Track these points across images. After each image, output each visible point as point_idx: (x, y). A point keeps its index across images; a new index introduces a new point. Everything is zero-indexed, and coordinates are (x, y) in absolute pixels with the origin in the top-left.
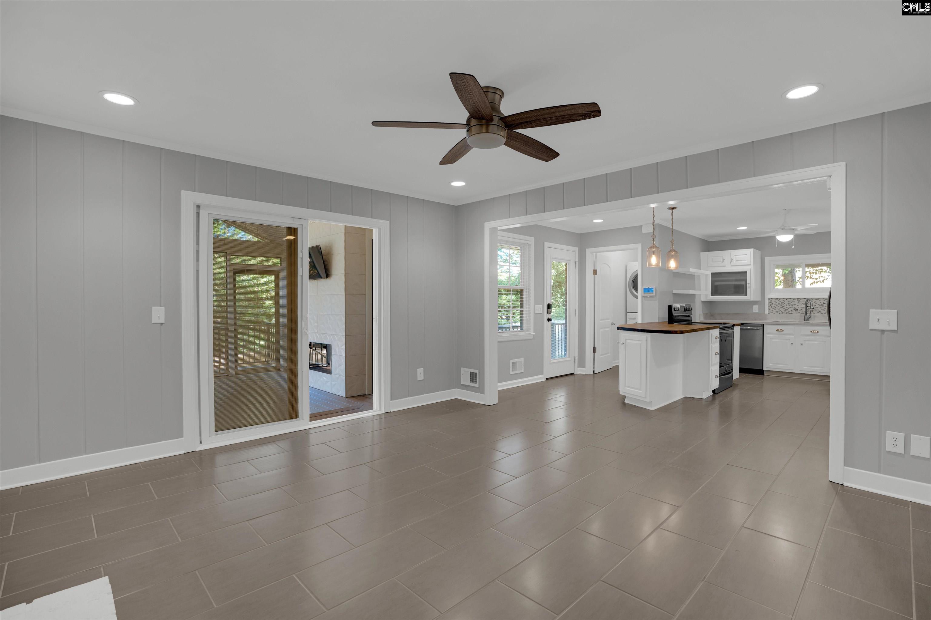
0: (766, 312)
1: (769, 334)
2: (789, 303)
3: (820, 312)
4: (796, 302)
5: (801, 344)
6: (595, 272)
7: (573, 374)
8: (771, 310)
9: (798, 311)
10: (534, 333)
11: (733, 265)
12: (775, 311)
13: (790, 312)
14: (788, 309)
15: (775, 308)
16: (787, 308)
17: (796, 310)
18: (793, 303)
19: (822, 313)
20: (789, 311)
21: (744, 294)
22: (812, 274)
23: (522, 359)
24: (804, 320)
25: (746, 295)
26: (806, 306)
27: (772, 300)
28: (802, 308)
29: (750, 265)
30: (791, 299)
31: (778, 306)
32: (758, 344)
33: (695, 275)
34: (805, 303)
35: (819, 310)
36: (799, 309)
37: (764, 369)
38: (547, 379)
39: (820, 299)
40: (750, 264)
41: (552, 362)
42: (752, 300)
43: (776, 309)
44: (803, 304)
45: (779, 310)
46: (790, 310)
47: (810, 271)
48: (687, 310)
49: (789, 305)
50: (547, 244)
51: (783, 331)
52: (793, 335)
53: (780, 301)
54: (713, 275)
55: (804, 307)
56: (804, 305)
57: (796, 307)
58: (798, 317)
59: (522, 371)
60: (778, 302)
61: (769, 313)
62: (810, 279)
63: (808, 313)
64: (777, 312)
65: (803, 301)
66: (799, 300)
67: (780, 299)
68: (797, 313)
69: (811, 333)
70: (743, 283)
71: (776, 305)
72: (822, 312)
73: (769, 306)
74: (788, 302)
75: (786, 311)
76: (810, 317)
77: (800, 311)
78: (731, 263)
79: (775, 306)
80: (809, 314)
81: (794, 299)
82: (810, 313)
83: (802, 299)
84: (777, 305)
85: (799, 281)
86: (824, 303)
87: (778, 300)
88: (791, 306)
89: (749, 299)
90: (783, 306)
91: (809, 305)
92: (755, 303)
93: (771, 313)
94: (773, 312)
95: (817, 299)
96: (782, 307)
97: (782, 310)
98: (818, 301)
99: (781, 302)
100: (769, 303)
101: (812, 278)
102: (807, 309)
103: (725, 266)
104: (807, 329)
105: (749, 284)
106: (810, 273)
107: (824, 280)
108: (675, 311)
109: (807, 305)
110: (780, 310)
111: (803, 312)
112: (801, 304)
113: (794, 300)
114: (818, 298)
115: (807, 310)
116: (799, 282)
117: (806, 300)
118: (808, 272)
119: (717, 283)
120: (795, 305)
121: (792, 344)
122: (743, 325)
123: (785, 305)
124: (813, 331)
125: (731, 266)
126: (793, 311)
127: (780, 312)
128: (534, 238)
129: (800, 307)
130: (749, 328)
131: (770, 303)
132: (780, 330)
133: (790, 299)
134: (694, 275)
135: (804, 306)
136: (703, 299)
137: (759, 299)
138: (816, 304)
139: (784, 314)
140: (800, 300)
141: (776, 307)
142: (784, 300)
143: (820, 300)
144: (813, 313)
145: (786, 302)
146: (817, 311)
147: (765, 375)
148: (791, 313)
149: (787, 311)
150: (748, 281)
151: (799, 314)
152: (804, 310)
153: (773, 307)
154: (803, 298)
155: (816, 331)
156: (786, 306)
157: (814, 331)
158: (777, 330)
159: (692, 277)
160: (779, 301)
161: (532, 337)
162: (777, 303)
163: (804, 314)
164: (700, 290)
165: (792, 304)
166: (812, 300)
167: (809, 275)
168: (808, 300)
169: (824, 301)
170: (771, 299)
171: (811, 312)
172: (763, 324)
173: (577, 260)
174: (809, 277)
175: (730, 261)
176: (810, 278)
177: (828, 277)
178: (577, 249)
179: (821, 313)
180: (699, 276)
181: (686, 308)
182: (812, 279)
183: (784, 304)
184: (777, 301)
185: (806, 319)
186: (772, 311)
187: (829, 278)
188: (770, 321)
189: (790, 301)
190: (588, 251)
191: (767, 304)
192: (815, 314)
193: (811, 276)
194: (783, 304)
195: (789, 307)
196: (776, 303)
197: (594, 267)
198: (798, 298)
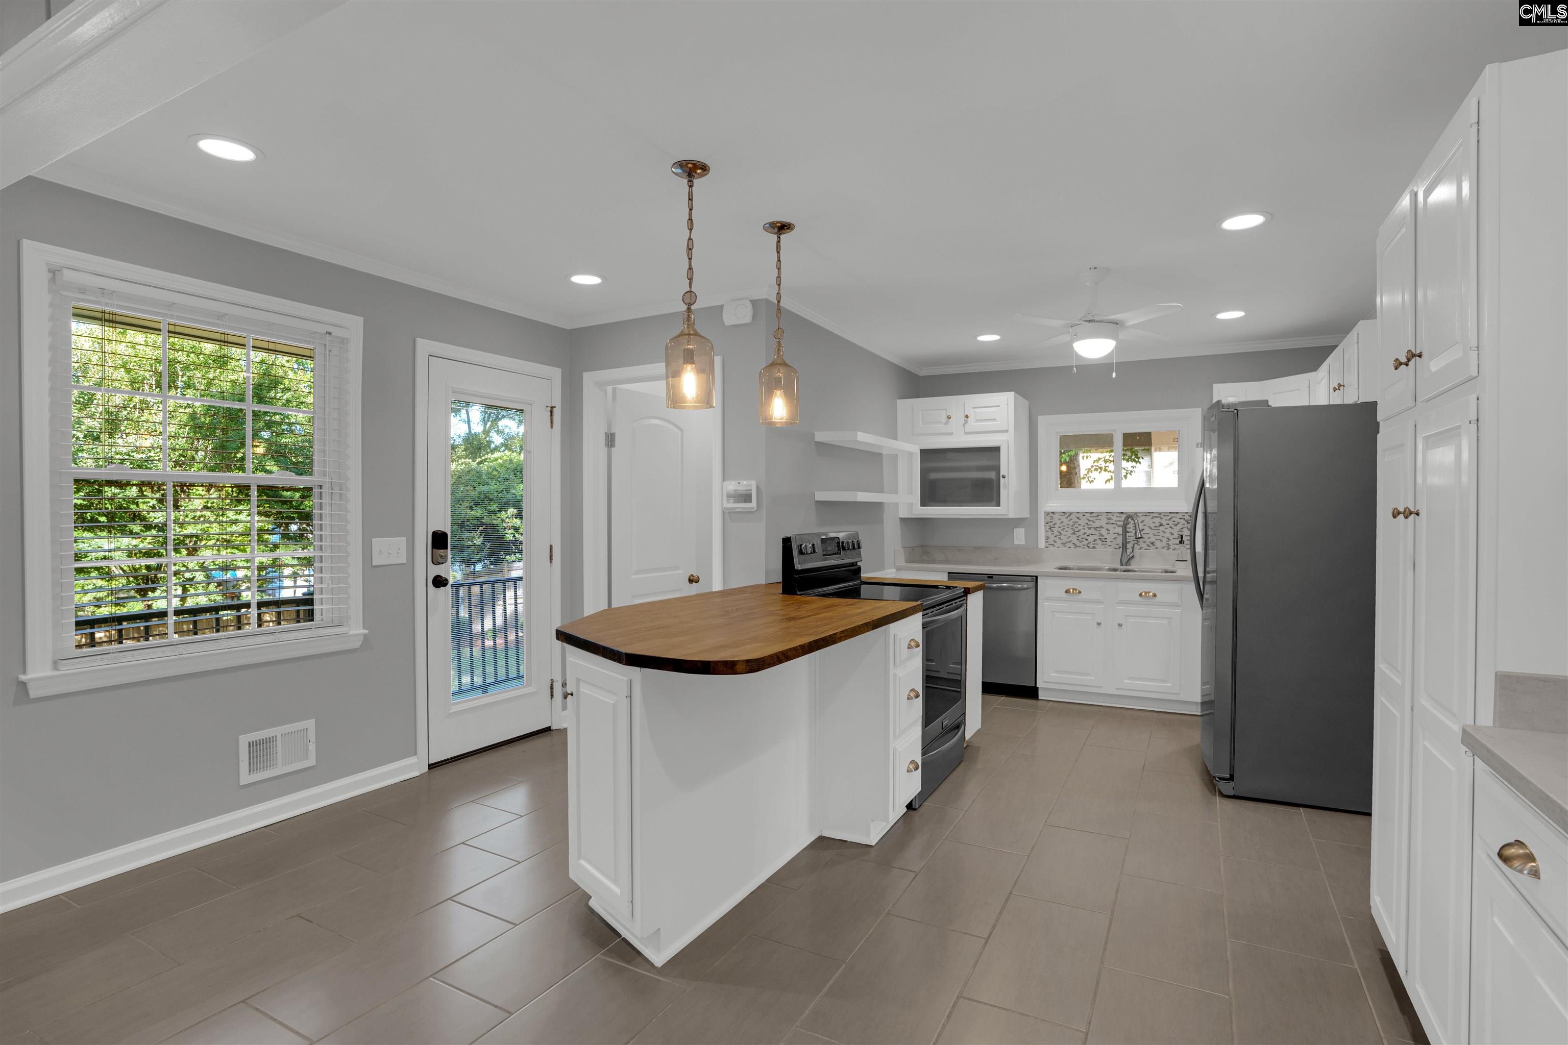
0: (1042, 544)
1: (1048, 599)
2: (1089, 523)
3: (1152, 544)
4: (1103, 521)
5: (1120, 625)
6: (610, 440)
7: (548, 729)
8: (1051, 541)
9: (1108, 543)
10: (367, 631)
11: (969, 431)
12: (1059, 541)
13: (1091, 546)
14: (1088, 538)
15: (1061, 534)
16: (1085, 536)
17: (1104, 540)
18: (1097, 524)
19: (1157, 548)
20: (1089, 543)
21: (994, 503)
22: (1108, 464)
23: (310, 724)
24: (1120, 564)
25: (998, 504)
26: (1125, 532)
27: (1054, 516)
28: (1116, 535)
29: (1007, 431)
30: (1093, 515)
31: (1067, 531)
32: (1024, 626)
33: (884, 453)
34: (1122, 523)
35: (1150, 540)
36: (1110, 537)
37: (1037, 686)
38: (431, 766)
39: (1152, 515)
40: (1006, 429)
41: (455, 709)
42: (1011, 515)
43: (1062, 537)
44: (1119, 526)
45: (1068, 540)
46: (1091, 539)
47: (1104, 457)
48: (844, 549)
49: (1090, 528)
50: (424, 346)
51: (1080, 592)
52: (1102, 603)
53: (1071, 519)
54: (926, 454)
55: (1121, 533)
56: (1121, 528)
57: (1104, 532)
58: (1108, 556)
59: (311, 761)
60: (1066, 521)
61: (1047, 547)
62: (1105, 472)
63: (1129, 546)
64: (1064, 544)
65: (1118, 519)
66: (1110, 516)
67: (1071, 514)
68: (1105, 547)
69: (1138, 598)
70: (992, 475)
71: (1062, 527)
72: (1158, 544)
73: (1047, 531)
74: (1087, 521)
75: (1083, 543)
76: (1133, 557)
77: (1112, 542)
78: (966, 426)
79: (1060, 530)
80: (1131, 550)
81: (1099, 515)
82: (1133, 548)
83: (1116, 515)
84: (1064, 529)
85: (1086, 475)
86: (1161, 525)
87: (1067, 515)
88: (1093, 531)
89: (1004, 515)
90: (1077, 530)
91: (1130, 527)
92: (1017, 522)
93: (1051, 548)
94: (1055, 544)
95: (1147, 514)
96: (1074, 533)
97: (1074, 539)
98: (1148, 520)
99: (1072, 521)
100: (1048, 523)
101: (1108, 470)
102: (1127, 537)
103: (952, 434)
104: (1130, 589)
105: (1004, 477)
106: (1106, 461)
107: (1127, 473)
108: (802, 556)
109: (1126, 528)
110: (1070, 539)
111: (1117, 544)
112: (1114, 526)
113: (1099, 517)
114: (1149, 513)
115: (1126, 539)
116: (1087, 478)
117: (1124, 516)
118: (1101, 460)
119: (933, 476)
120: (1101, 527)
121: (1099, 624)
122: (992, 577)
123: (1080, 528)
124: (1143, 594)
125: (966, 433)
126: (1096, 542)
127: (1071, 545)
128: (362, 319)
129: (1111, 532)
130: (1005, 585)
131: (1050, 524)
132: (1073, 589)
133: (1092, 513)
134: (881, 455)
135: (1120, 530)
136: (904, 514)
137: (1026, 514)
138: (1145, 525)
139: (1078, 549)
140: (1112, 517)
141: (1062, 532)
142: (1078, 515)
143: (1153, 517)
144: (1139, 547)
145: (1083, 521)
146: (1148, 543)
147: (1040, 698)
148: (1094, 547)
149: (1086, 542)
150: (1003, 472)
151: (1110, 549)
152: (1120, 540)
153: (1056, 533)
154: (1118, 513)
155: (1151, 594)
156: (1082, 532)
157: (1146, 593)
158: (1067, 591)
159: (873, 458)
160: (1069, 518)
161: (357, 644)
162: (1063, 524)
163: (1121, 549)
164: (896, 492)
165: (1094, 525)
166: (1137, 516)
167: (1103, 465)
168: (1130, 517)
169: (1161, 518)
170: (1052, 515)
171: (1136, 545)
172: (1037, 577)
173: (557, 403)
174: (1104, 468)
175: (963, 422)
176: (1104, 470)
177: (1132, 469)
178: (556, 374)
179: (1154, 547)
180: (894, 458)
181: (843, 542)
182: (1109, 472)
183: (1079, 525)
184: (1063, 519)
185: (1124, 561)
186: (1053, 543)
187: (1133, 472)
188: (1050, 568)
189: (1091, 519)
190: (589, 379)
191: (1044, 525)
192: (1143, 550)
193: (1105, 467)
194: (1076, 525)
195: (1089, 532)
196: (1062, 522)
197: (609, 426)
198: (1107, 513)
